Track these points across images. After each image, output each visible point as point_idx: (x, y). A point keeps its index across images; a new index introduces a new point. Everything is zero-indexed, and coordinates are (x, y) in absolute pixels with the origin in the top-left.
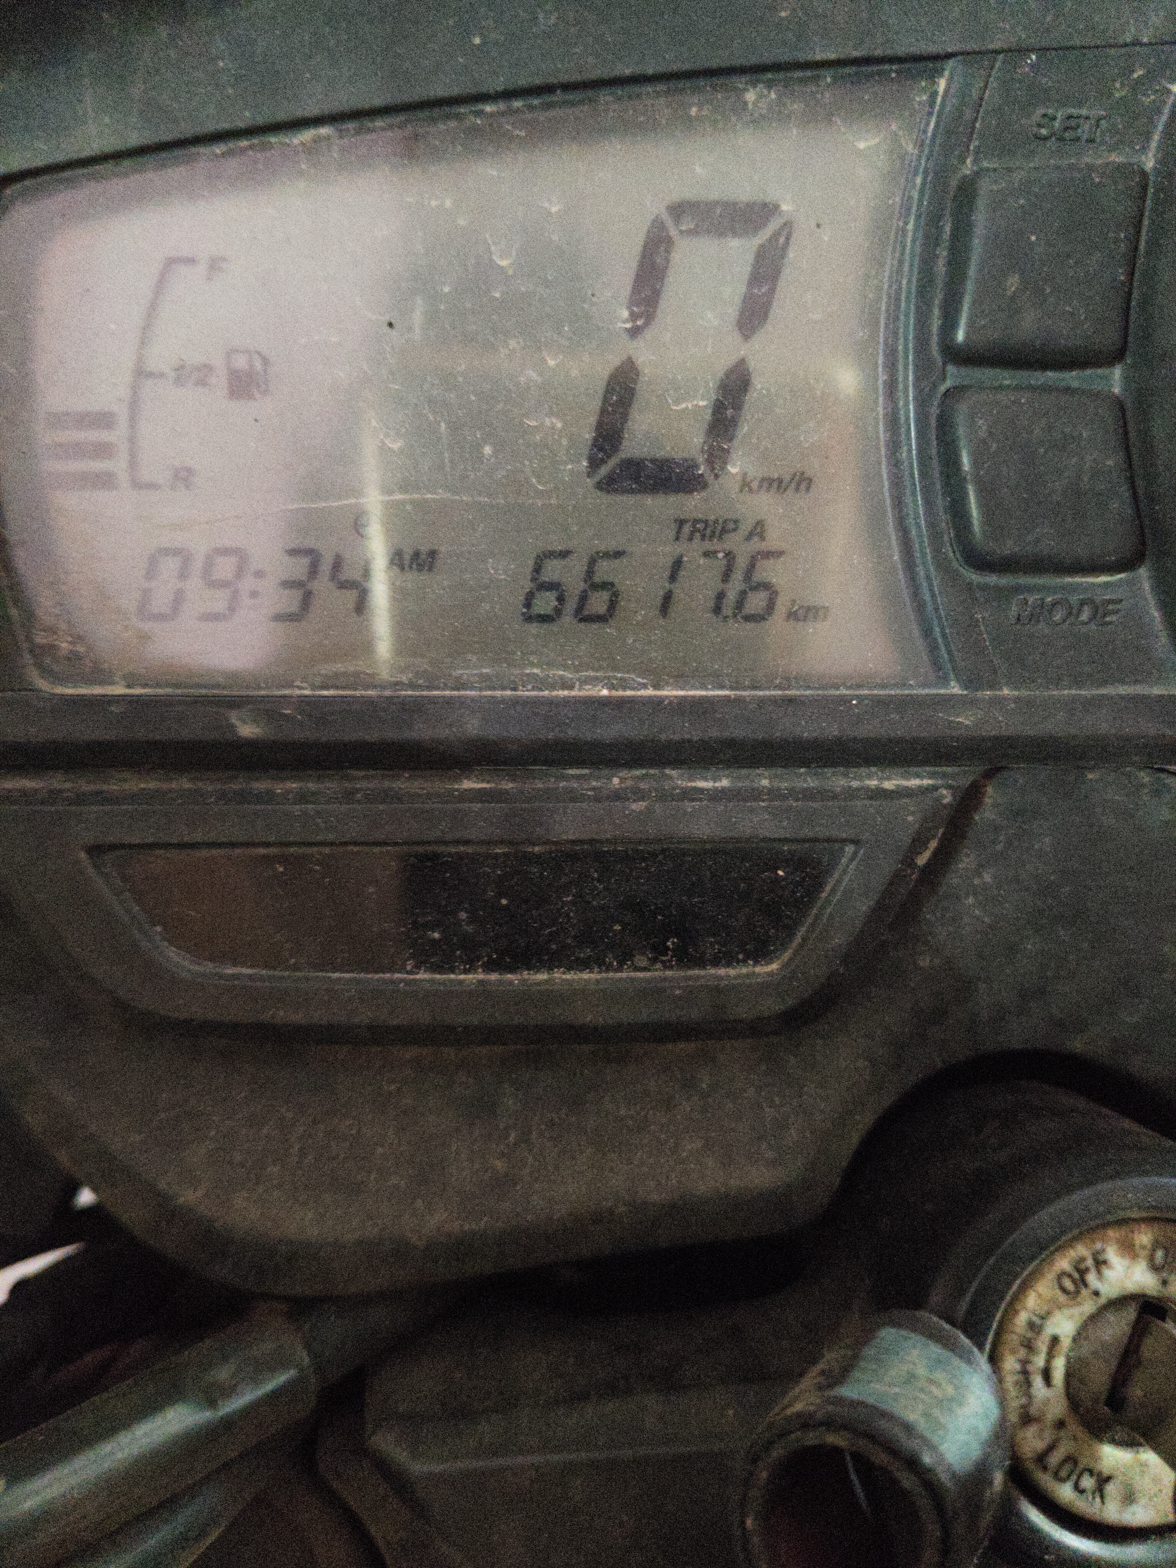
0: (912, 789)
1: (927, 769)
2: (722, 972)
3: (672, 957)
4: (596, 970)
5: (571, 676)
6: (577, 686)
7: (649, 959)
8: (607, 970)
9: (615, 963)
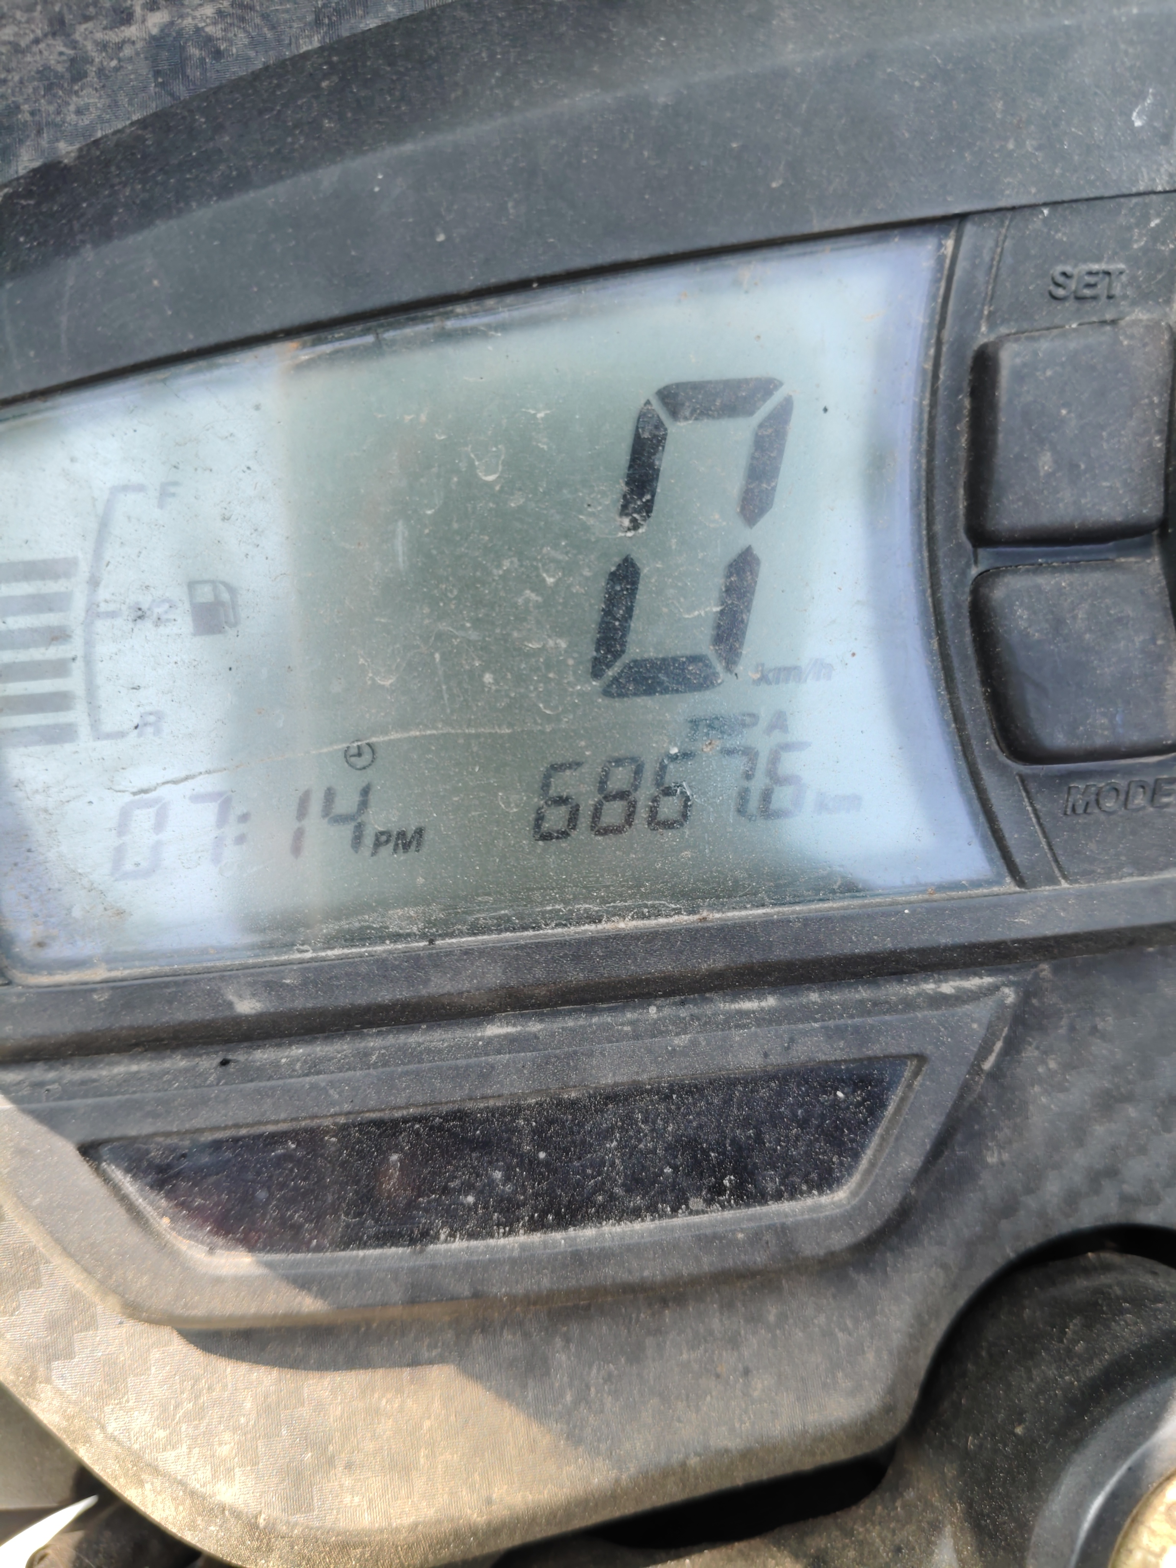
0: (971, 991)
1: (989, 968)
2: (786, 1206)
3: (730, 1196)
4: (649, 1218)
5: (597, 908)
6: (605, 919)
7: (705, 1200)
8: (660, 1217)
9: (669, 1209)
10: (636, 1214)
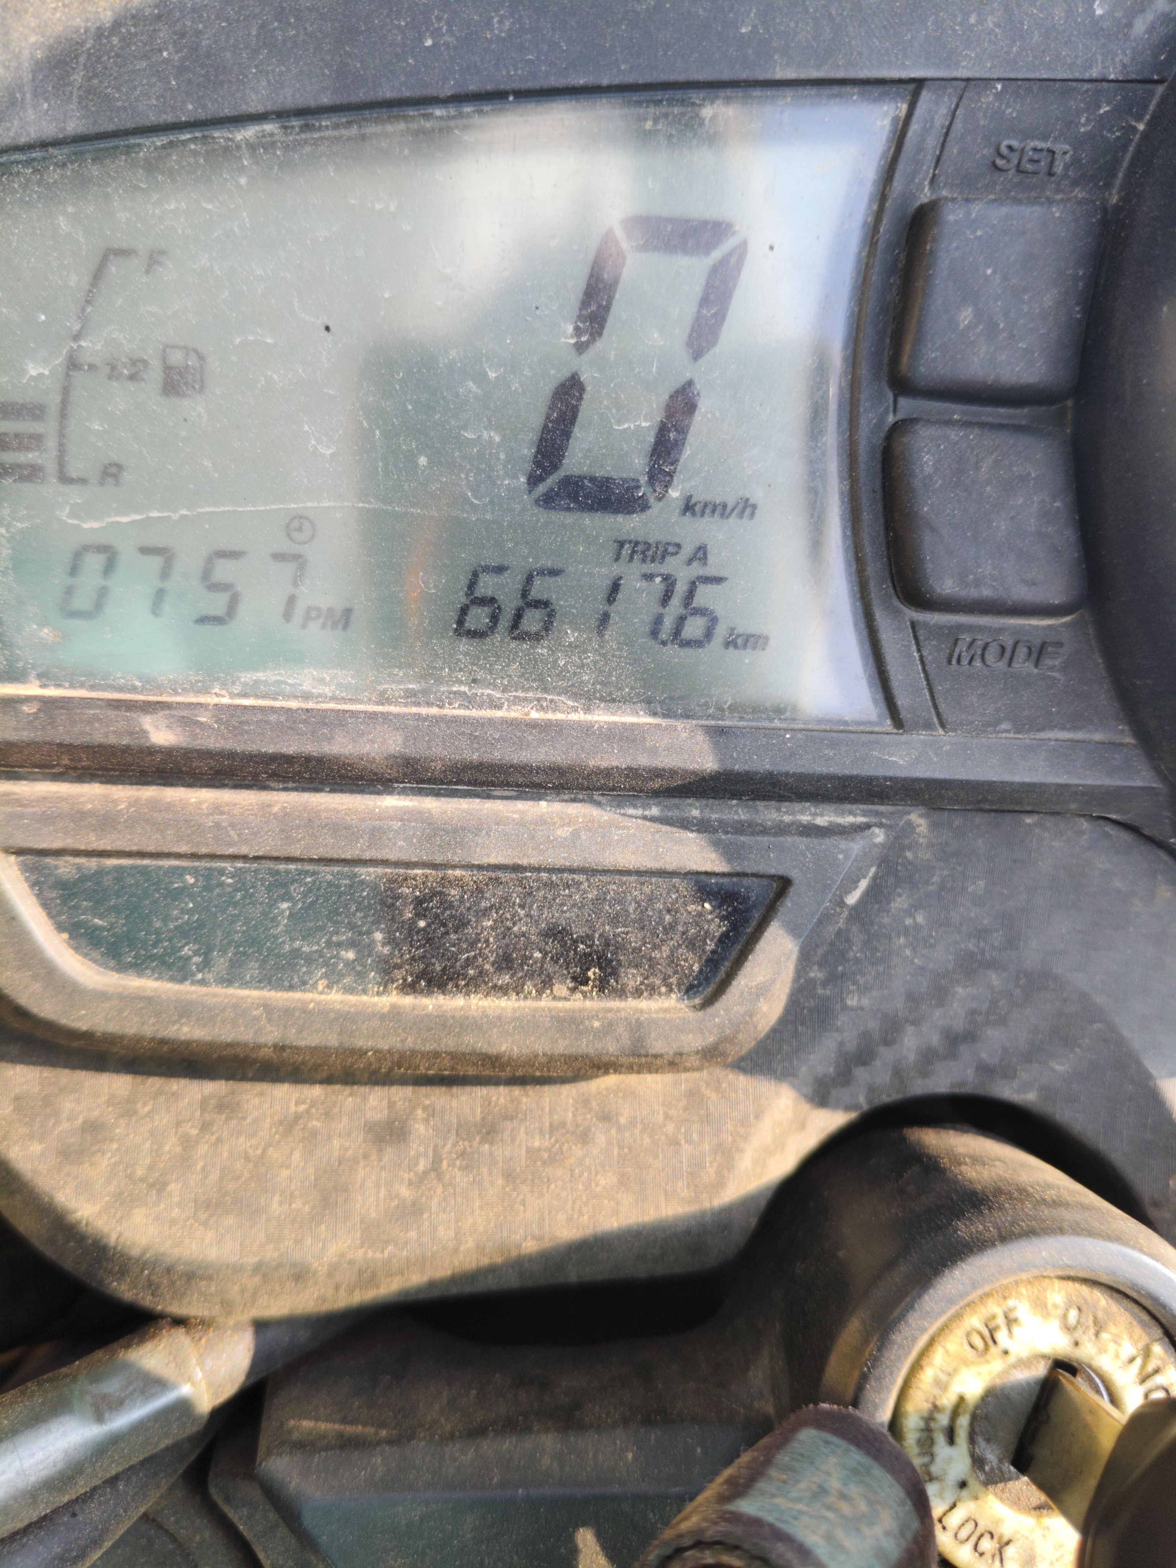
0: (844, 827)
1: (861, 806)
2: (643, 1004)
3: (592, 987)
4: (514, 997)
5: (498, 695)
6: (506, 706)
7: (569, 988)
8: (526, 998)
9: (534, 991)
10: (503, 990)
